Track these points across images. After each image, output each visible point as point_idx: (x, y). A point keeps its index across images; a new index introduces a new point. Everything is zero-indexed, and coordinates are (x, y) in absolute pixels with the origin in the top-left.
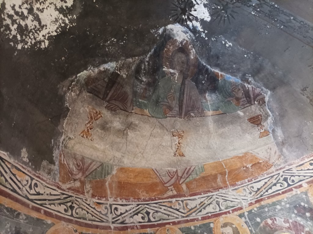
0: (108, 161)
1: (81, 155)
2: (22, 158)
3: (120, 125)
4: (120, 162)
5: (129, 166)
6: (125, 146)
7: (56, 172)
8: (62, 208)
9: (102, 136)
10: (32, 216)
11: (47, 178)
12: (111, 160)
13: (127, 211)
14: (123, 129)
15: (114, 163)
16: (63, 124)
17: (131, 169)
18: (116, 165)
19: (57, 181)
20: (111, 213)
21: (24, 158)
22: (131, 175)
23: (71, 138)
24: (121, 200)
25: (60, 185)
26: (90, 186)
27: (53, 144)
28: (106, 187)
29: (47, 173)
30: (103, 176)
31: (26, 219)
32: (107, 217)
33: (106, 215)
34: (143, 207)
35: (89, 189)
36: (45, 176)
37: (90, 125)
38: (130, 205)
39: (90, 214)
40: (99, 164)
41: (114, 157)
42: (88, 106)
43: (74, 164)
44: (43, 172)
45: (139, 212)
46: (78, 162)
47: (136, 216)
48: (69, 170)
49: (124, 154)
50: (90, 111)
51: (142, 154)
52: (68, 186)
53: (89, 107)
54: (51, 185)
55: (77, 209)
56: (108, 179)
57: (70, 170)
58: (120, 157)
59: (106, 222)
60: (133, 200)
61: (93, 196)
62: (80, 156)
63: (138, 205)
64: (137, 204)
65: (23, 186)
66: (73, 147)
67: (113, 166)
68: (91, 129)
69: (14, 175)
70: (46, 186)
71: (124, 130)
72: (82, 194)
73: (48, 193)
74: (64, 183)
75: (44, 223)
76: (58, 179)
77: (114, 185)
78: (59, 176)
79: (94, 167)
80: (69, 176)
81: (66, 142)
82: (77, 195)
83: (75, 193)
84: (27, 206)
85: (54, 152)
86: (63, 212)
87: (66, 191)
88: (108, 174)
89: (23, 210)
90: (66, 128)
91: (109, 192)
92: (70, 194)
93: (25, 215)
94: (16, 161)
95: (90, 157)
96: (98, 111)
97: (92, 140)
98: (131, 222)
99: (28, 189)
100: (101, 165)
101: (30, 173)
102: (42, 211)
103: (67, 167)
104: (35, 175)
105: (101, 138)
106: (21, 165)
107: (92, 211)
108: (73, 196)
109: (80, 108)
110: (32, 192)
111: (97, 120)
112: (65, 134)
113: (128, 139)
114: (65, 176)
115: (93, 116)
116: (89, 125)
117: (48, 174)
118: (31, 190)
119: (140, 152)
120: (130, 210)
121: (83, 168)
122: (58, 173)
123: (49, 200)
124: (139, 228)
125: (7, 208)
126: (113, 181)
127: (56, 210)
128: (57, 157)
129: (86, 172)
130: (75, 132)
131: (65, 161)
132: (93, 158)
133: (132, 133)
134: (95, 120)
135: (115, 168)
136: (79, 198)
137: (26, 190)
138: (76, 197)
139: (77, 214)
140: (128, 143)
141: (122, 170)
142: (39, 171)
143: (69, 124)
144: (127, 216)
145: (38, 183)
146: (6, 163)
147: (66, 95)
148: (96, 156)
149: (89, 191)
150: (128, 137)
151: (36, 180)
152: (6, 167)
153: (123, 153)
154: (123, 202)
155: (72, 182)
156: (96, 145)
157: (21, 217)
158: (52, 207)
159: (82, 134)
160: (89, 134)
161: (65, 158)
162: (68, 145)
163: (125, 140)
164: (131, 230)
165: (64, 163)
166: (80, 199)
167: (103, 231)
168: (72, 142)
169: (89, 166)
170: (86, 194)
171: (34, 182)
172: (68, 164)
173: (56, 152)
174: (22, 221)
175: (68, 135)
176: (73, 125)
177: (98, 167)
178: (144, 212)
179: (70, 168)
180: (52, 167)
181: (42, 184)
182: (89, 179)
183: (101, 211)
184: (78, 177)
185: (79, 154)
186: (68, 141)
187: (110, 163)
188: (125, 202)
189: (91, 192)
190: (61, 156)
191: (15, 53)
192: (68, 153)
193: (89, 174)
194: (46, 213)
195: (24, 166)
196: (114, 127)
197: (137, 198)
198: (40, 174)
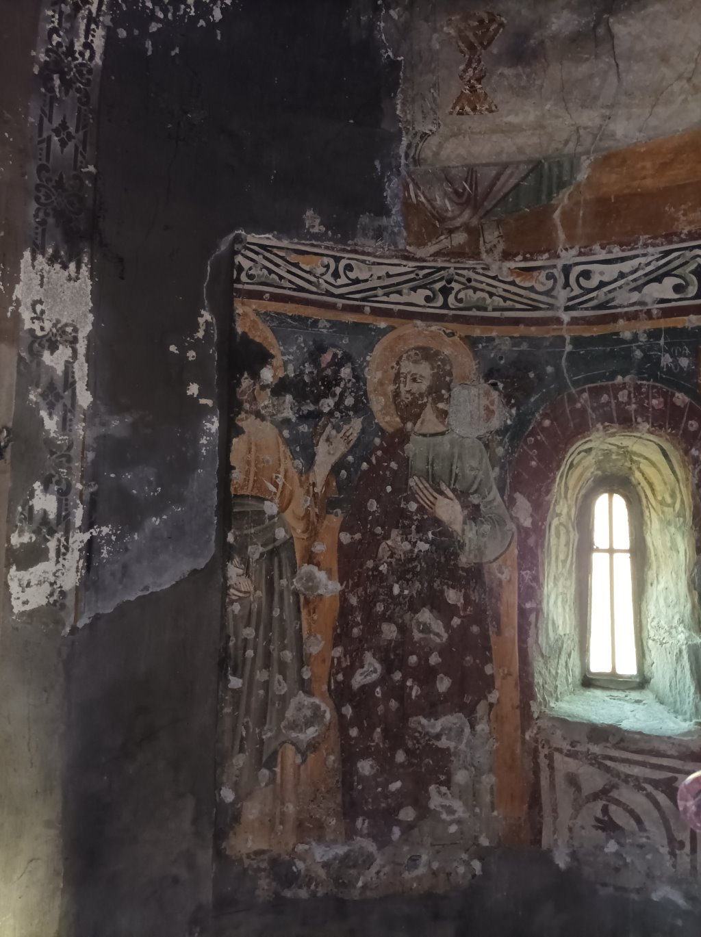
0: (557, 150)
1: (463, 166)
2: (308, 229)
3: (575, 16)
4: (600, 140)
5: (635, 141)
6: (612, 78)
7: (396, 230)
8: (419, 297)
9: (523, 84)
10: (344, 321)
11: (376, 247)
12: (567, 142)
13: (622, 275)
14: (589, 23)
15: (580, 149)
16: (396, 109)
17: (643, 150)
18: (587, 152)
19: (401, 247)
20: (567, 284)
21: (313, 227)
22: (643, 168)
23: (426, 134)
24: (603, 248)
25: (411, 253)
26: (496, 233)
27: (379, 170)
28: (555, 226)
29: (372, 238)
30: (544, 197)
31: (331, 328)
32: (552, 297)
33: (548, 293)
34: (689, 254)
35: (495, 242)
36: (370, 244)
37: (475, 69)
38: (636, 256)
39: (500, 296)
40: (524, 169)
41: (578, 129)
42: (450, 20)
43: (446, 194)
44: (363, 239)
45: (668, 274)
46: (456, 186)
47: (655, 285)
48: (435, 213)
49: (611, 107)
50: (460, 31)
51: (689, 80)
52: (432, 249)
53: (453, 18)
54: (387, 258)
55: (459, 291)
56: (563, 199)
57: (437, 212)
58: (598, 121)
59: (548, 309)
60: (649, 241)
61: (507, 256)
62: (460, 168)
63: (667, 253)
64: (661, 252)
65: (318, 278)
66: (436, 154)
67: (579, 158)
68: (479, 80)
69: (296, 265)
70: (374, 263)
71: (595, 28)
72: (473, 258)
73: (383, 273)
74: (421, 244)
75: (371, 329)
76: (403, 241)
77: (581, 213)
78: (405, 234)
79: (508, 182)
80: (435, 225)
81: (416, 150)
82: (458, 262)
83: (453, 260)
84: (333, 307)
85: (386, 187)
86: (423, 303)
87: (430, 261)
88: (562, 185)
89: (323, 316)
90: (406, 115)
91: (562, 236)
92: (440, 264)
93: (328, 321)
94: (296, 240)
95: (493, 159)
96: (485, 16)
97: (494, 108)
98: (632, 301)
99: (332, 280)
100: (531, 171)
101: (333, 249)
102: (367, 310)
103: (426, 208)
104: (344, 250)
105: (522, 92)
106: (308, 242)
107: (505, 290)
108: (449, 268)
109: (430, 40)
110: (343, 280)
111: (489, 43)
112: (407, 133)
113: (617, 51)
114: (424, 230)
115: (473, 39)
116: (470, 72)
117: (377, 238)
118: (338, 280)
119: (680, 77)
120: (635, 271)
121: (476, 195)
122: (402, 228)
123: (383, 287)
124: (654, 316)
125: (291, 317)
126: (578, 203)
127: (402, 302)
128: (396, 196)
129: (485, 204)
130: (435, 113)
131: (422, 196)
132: (504, 158)
133: (631, 22)
134: (485, 48)
135: (585, 163)
136: (464, 269)
137: (326, 282)
138: (456, 268)
139: (460, 301)
140: (621, 65)
141: (610, 160)
142: (353, 240)
143: (413, 100)
144: (620, 287)
145: (352, 263)
146: (275, 251)
147: (376, 32)
148: (514, 148)
149: (495, 246)
150: (616, 41)
151: (349, 259)
152: (278, 258)
153: (607, 107)
154: (610, 252)
155: (442, 237)
156: (511, 119)
157: (320, 325)
158: (394, 298)
159: (458, 108)
160: (478, 97)
161: (419, 189)
162: (423, 156)
163: (607, 60)
164: (627, 322)
165: (419, 202)
166: (466, 271)
167: (533, 329)
168: (433, 141)
169: (493, 184)
170: (484, 256)
171: (343, 263)
172: (428, 201)
173: (391, 185)
174: (325, 331)
175: (417, 129)
176: (424, 98)
177: (524, 179)
178: (687, 271)
179: (437, 206)
180: (384, 221)
181: (363, 262)
182: (496, 218)
183: (533, 287)
184: (458, 222)
185: (457, 165)
186: (420, 145)
187: (566, 151)
188: (617, 252)
189: (501, 247)
190: (406, 188)
191: (216, 35)
192: (426, 173)
193: (495, 206)
194: (375, 311)
195: (315, 243)
196: (554, 38)
197: (664, 233)
198: (356, 245)
